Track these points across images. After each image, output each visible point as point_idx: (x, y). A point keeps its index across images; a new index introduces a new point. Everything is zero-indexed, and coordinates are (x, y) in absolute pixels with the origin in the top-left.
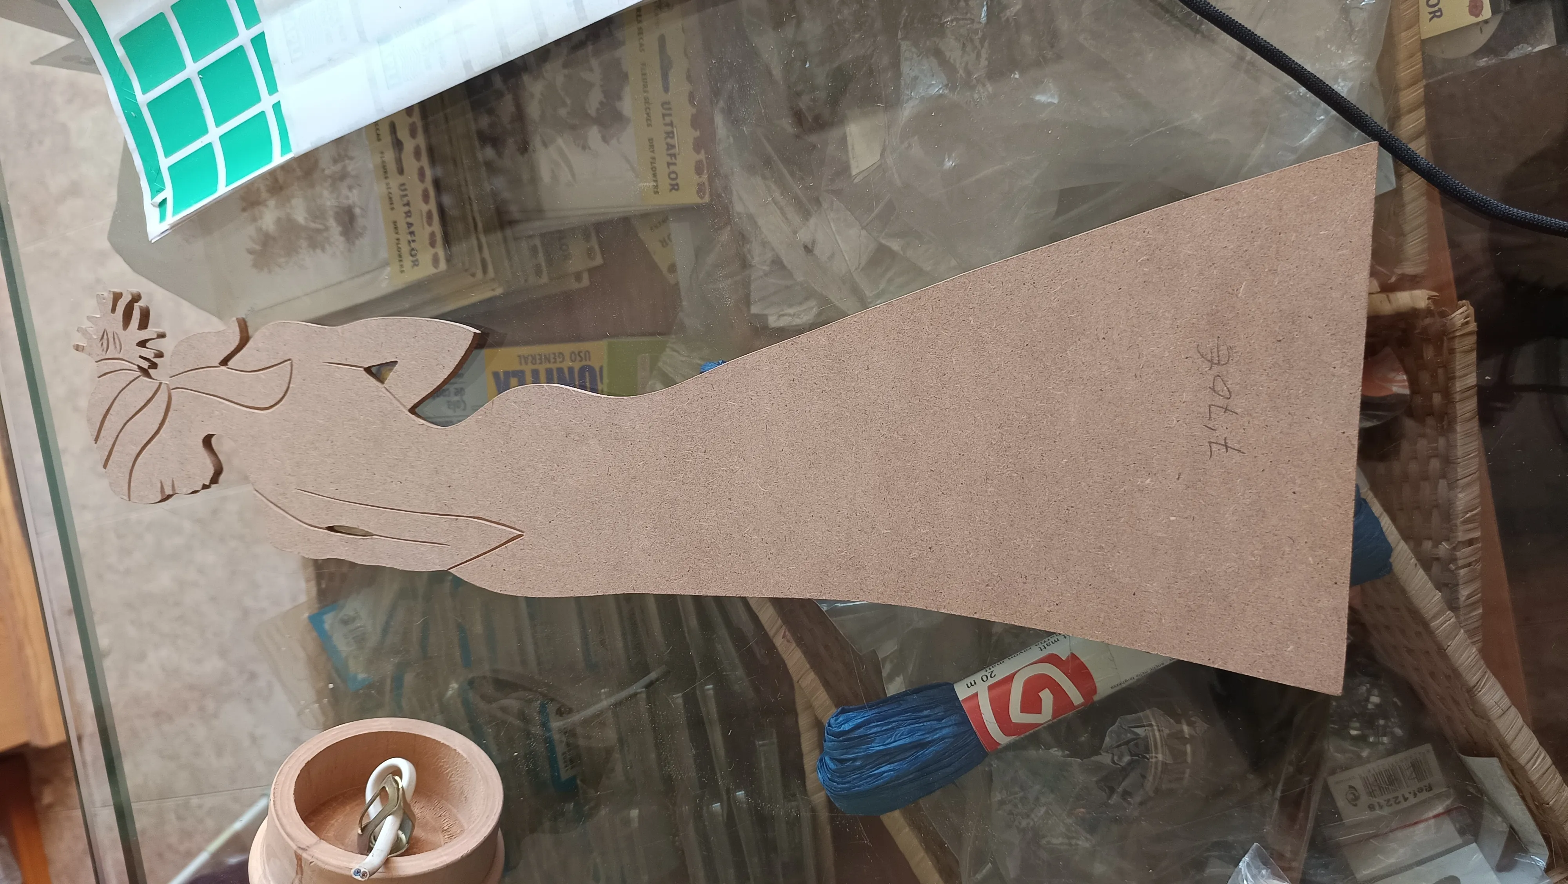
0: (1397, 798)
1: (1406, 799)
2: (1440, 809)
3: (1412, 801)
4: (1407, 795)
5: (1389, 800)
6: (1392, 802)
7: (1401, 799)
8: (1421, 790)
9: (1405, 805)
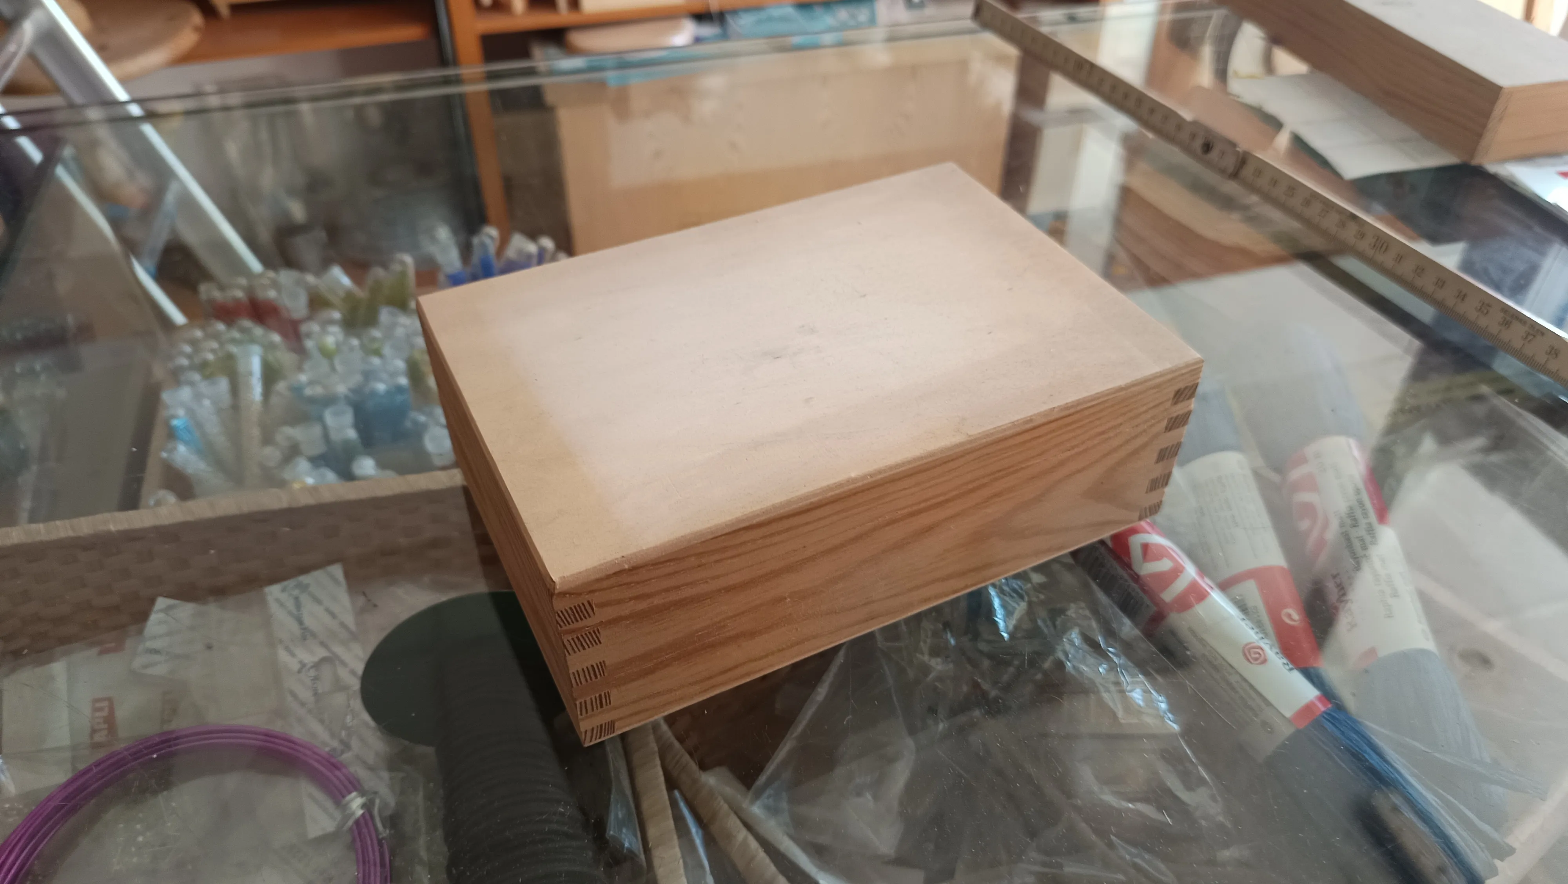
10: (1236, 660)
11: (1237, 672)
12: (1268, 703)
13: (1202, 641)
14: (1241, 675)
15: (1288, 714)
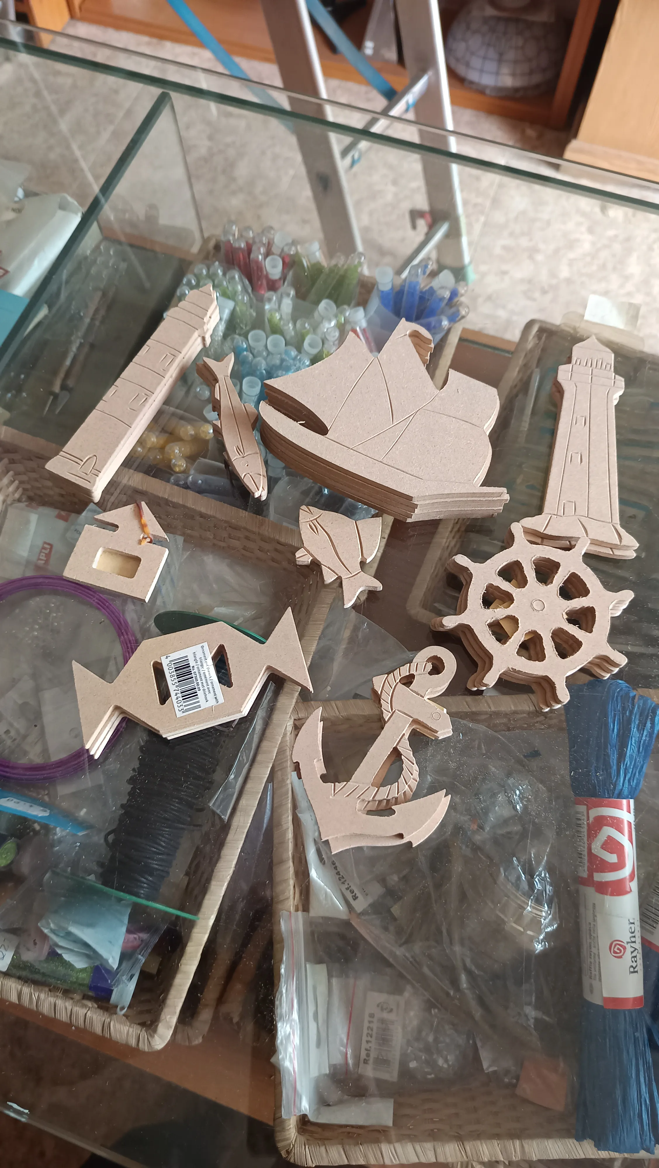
0: (371, 1037)
1: (367, 1042)
2: (350, 1061)
3: (364, 1045)
4: (370, 1045)
5: (372, 1030)
6: (370, 1032)
7: (369, 1039)
8: (368, 1055)
9: (365, 1038)
10: (603, 943)
11: (598, 950)
12: (600, 980)
13: (595, 916)
14: (599, 953)
15: (605, 995)
